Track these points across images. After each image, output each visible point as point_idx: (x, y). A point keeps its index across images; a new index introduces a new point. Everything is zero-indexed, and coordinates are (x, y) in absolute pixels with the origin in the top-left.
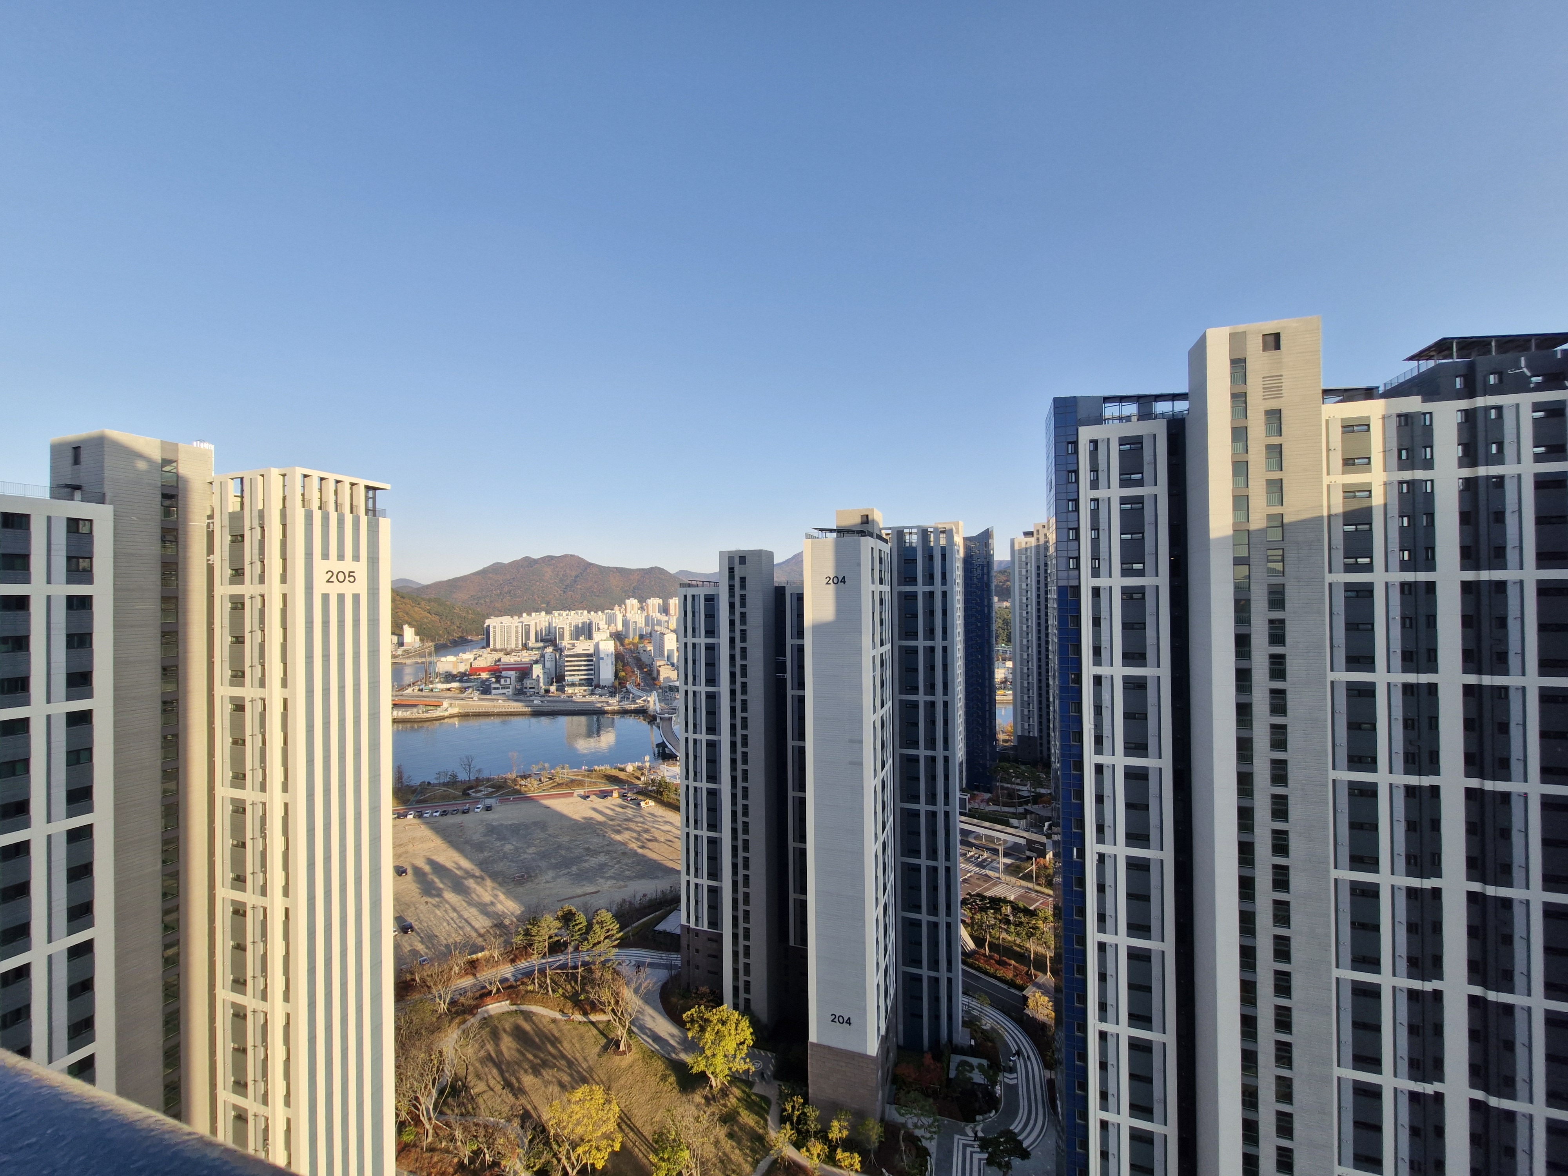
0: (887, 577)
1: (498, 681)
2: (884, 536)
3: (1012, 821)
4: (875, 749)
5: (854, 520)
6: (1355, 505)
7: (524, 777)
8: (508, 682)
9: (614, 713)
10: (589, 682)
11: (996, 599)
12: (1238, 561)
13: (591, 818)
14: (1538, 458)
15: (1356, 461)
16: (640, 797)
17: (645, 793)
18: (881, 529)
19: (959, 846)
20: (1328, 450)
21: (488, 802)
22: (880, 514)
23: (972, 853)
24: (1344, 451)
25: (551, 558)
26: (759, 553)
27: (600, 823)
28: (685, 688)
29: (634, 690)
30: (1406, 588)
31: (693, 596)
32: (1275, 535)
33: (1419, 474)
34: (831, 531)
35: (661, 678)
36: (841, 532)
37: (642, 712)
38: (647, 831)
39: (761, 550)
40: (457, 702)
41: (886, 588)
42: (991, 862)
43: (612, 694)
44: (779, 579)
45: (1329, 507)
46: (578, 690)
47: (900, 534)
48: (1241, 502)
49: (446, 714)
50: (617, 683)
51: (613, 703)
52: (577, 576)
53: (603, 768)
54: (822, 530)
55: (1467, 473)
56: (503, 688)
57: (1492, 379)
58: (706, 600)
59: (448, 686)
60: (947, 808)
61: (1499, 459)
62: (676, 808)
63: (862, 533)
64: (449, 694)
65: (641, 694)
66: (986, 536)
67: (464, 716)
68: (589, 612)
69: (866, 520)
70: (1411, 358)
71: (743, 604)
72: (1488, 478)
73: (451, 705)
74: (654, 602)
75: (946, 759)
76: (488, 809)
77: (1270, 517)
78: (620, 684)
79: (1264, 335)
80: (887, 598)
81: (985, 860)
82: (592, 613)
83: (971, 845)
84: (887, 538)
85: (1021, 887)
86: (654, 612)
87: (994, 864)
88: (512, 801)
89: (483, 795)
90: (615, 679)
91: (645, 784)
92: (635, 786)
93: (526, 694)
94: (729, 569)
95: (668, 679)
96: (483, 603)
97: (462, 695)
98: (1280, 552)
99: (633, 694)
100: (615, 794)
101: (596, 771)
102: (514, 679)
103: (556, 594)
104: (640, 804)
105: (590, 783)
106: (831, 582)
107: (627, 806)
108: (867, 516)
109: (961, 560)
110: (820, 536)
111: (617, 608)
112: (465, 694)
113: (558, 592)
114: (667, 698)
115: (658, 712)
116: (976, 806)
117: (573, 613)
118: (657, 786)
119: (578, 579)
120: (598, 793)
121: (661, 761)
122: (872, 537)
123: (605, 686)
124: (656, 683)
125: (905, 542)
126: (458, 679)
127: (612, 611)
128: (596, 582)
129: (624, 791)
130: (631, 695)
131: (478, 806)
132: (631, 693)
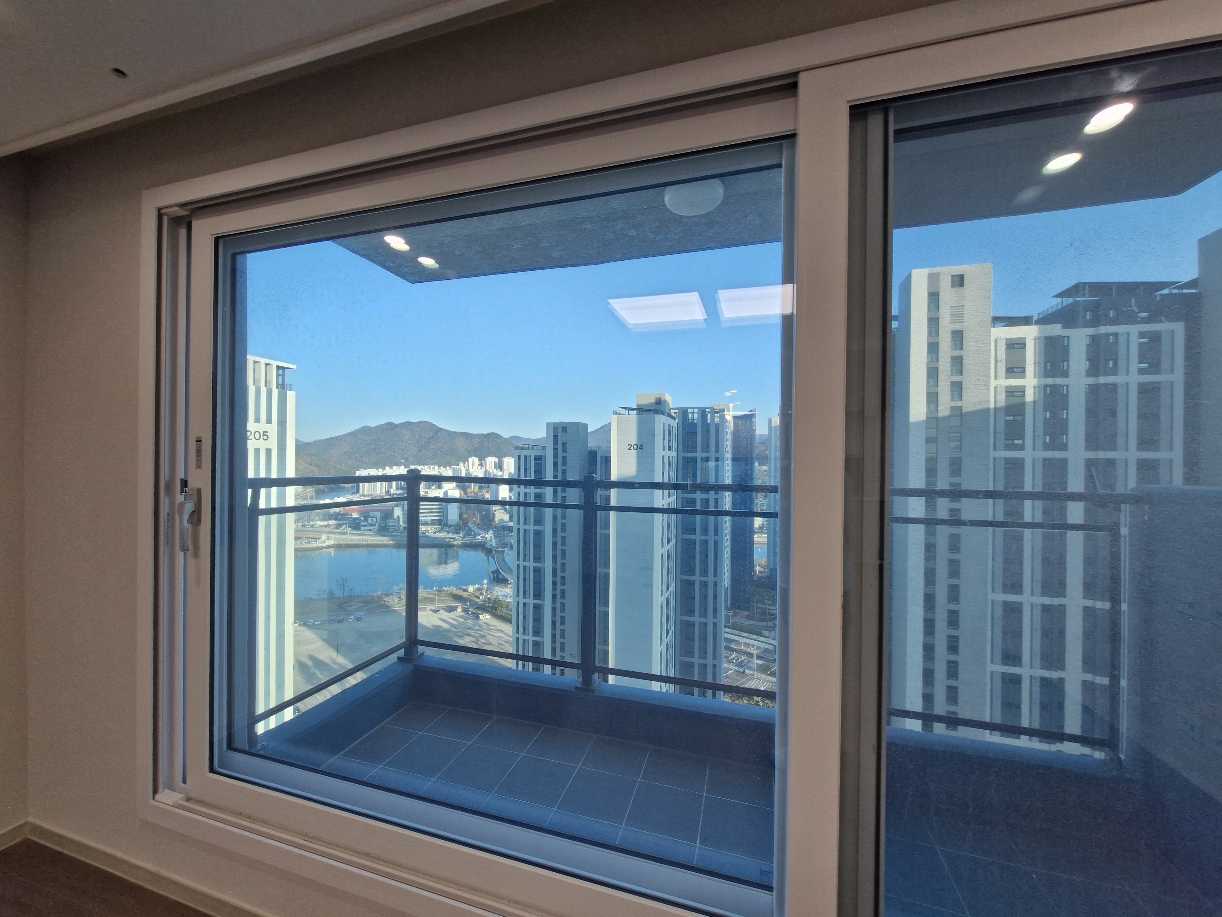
0: (674, 445)
1: (366, 520)
2: (673, 414)
3: (764, 632)
4: (662, 574)
5: (649, 400)
6: (1014, 401)
7: (387, 595)
8: (375, 521)
9: (459, 546)
10: (439, 522)
11: (757, 464)
12: (929, 441)
13: (440, 627)
14: (1141, 372)
15: (1015, 370)
16: (479, 612)
17: (483, 608)
18: (671, 409)
19: (723, 650)
20: (996, 361)
21: (359, 614)
22: (670, 397)
23: (733, 656)
24: (1007, 362)
25: (410, 423)
26: (577, 425)
27: (448, 631)
28: (518, 526)
29: (475, 529)
30: (1047, 462)
31: (526, 457)
32: (956, 422)
33: (1059, 381)
34: (633, 409)
35: (497, 520)
36: (640, 410)
37: (482, 546)
38: (483, 636)
39: (578, 423)
40: (333, 536)
41: (674, 454)
42: (747, 663)
43: (457, 532)
44: (592, 444)
45: (995, 402)
46: (429, 528)
47: (684, 413)
48: (932, 398)
49: (324, 545)
50: (461, 523)
51: (458, 539)
52: (430, 439)
53: (449, 589)
54: (626, 409)
55: (1091, 380)
56: (370, 526)
57: (1111, 314)
58: (535, 459)
59: (326, 523)
60: (715, 620)
61: (1114, 372)
62: (507, 620)
63: (657, 412)
64: (328, 529)
65: (481, 533)
66: (749, 418)
67: (338, 547)
68: (439, 467)
69: (659, 402)
70: (1057, 296)
71: (564, 463)
72: (1106, 385)
73: (328, 538)
74: (491, 461)
75: (715, 584)
76: (359, 619)
77: (953, 409)
78: (463, 524)
79: (952, 276)
80: (674, 461)
81: (743, 661)
82: (442, 468)
83: (733, 650)
84: (675, 415)
85: (769, 681)
86: (491, 467)
87: (750, 665)
88: (377, 613)
89: (355, 608)
90: (459, 520)
91: (483, 601)
92: (475, 603)
93: (389, 530)
94: (554, 436)
95: (501, 520)
96: (353, 457)
97: (337, 530)
98: (959, 434)
99: (474, 532)
100: (459, 609)
101: (444, 591)
102: (379, 518)
103: (413, 452)
104: (479, 617)
105: (440, 600)
106: (632, 448)
107: (469, 618)
108: (661, 398)
109: (731, 433)
110: (625, 414)
111: (461, 464)
112: (340, 530)
113: (414, 450)
114: (501, 535)
115: (494, 546)
116: (737, 621)
117: (426, 467)
118: (492, 603)
119: (431, 440)
120: (446, 608)
121: (495, 584)
122: (664, 414)
123: (452, 525)
124: (493, 523)
125: (689, 419)
126: (333, 517)
127: (458, 467)
128: (445, 444)
129: (466, 607)
130: (472, 533)
131: (350, 617)
132: (472, 530)
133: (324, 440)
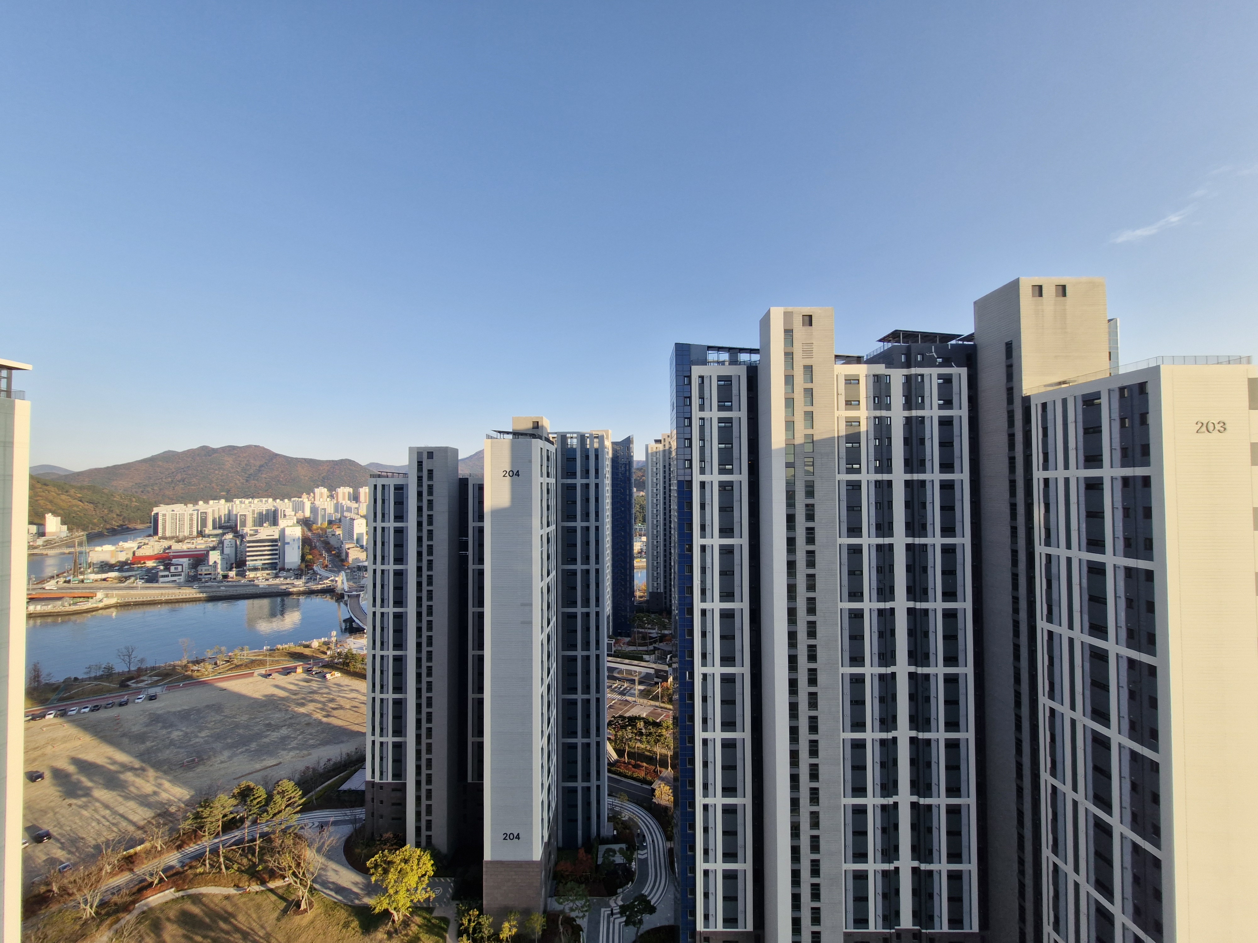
0: (552, 471)
1: (167, 568)
2: (551, 439)
3: (644, 657)
4: (542, 610)
5: (526, 426)
6: (852, 431)
7: (197, 662)
8: (180, 570)
9: (300, 593)
10: (273, 566)
11: (635, 490)
12: (789, 465)
13: (273, 695)
14: (941, 407)
15: (852, 402)
16: (326, 670)
17: (331, 666)
18: (548, 434)
19: (606, 680)
20: (838, 395)
21: (152, 691)
22: (548, 421)
23: (616, 685)
24: (846, 396)
25: (233, 448)
26: (445, 450)
27: (283, 699)
28: (374, 567)
29: (321, 571)
30: (878, 483)
31: (383, 486)
32: (809, 448)
33: (884, 413)
34: (508, 433)
35: (350, 559)
36: (516, 434)
37: (329, 591)
38: (332, 700)
39: (447, 447)
40: (115, 592)
41: (552, 480)
42: (630, 690)
43: (298, 576)
44: (463, 471)
45: (838, 431)
46: (259, 574)
47: (563, 438)
48: (790, 425)
49: (101, 605)
50: (303, 566)
51: (300, 584)
52: (261, 466)
53: (286, 646)
54: (500, 432)
55: (907, 414)
56: (173, 576)
57: (919, 358)
58: (395, 489)
59: (104, 576)
60: (598, 652)
61: (922, 407)
62: (362, 676)
63: (534, 436)
64: (104, 584)
65: (329, 575)
66: (628, 442)
67: (123, 606)
68: (274, 500)
69: (536, 425)
70: (880, 341)
71: (430, 493)
72: (917, 417)
73: (107, 596)
74: (344, 491)
75: (597, 614)
76: (152, 698)
77: (806, 436)
78: (306, 566)
79: (803, 316)
80: (553, 488)
81: (625, 689)
82: (278, 500)
83: (615, 679)
84: (554, 440)
85: (651, 706)
86: (344, 499)
87: (632, 691)
88: (181, 687)
89: (147, 685)
90: (301, 562)
91: (331, 657)
92: (320, 660)
93: (201, 580)
94: (418, 462)
95: (357, 560)
96: (150, 489)
97: (122, 585)
98: (812, 460)
99: (320, 575)
100: (299, 670)
101: (278, 650)
102: (187, 566)
103: (237, 482)
104: (325, 677)
105: (273, 661)
106: (507, 475)
107: (312, 680)
108: (538, 422)
109: (610, 460)
110: (499, 437)
111: (305, 496)
112: (126, 583)
113: (239, 480)
114: (355, 577)
115: (346, 590)
116: (619, 649)
117: (256, 500)
118: (343, 658)
119: (263, 468)
120: (281, 670)
121: (348, 635)
122: (541, 439)
123: (291, 569)
124: (345, 564)
125: (567, 444)
126: (117, 568)
127: (300, 499)
128: (282, 472)
129: (309, 666)
130: (318, 576)
131: (139, 697)
132: (317, 574)
133: (105, 468)
